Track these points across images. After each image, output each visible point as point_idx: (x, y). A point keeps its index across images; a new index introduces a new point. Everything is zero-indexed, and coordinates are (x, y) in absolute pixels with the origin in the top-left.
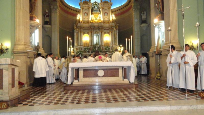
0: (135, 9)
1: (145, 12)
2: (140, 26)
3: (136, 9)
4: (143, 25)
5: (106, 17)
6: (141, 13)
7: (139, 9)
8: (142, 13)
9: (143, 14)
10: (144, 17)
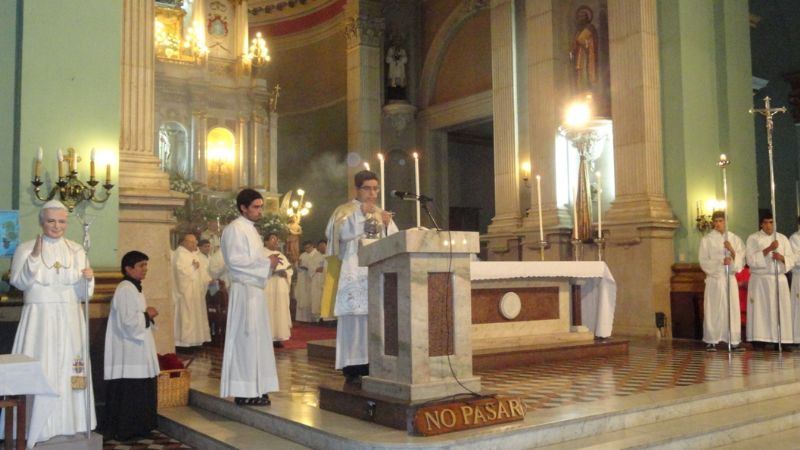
0: (364, 32)
1: (403, 52)
2: (384, 113)
3: (369, 32)
4: (395, 107)
5: (218, 44)
6: (386, 54)
7: (380, 34)
8: (391, 51)
9: (397, 58)
10: (397, 72)
